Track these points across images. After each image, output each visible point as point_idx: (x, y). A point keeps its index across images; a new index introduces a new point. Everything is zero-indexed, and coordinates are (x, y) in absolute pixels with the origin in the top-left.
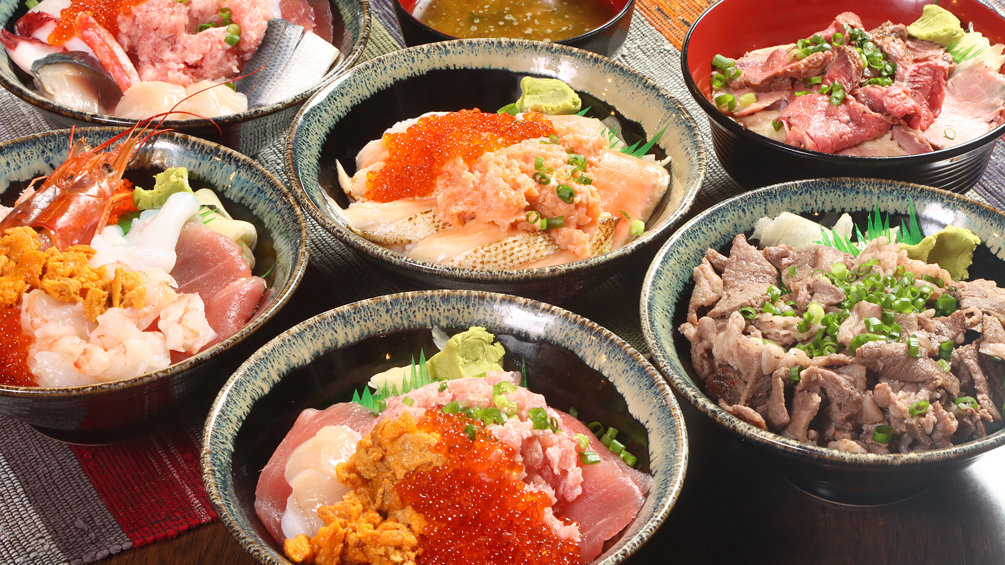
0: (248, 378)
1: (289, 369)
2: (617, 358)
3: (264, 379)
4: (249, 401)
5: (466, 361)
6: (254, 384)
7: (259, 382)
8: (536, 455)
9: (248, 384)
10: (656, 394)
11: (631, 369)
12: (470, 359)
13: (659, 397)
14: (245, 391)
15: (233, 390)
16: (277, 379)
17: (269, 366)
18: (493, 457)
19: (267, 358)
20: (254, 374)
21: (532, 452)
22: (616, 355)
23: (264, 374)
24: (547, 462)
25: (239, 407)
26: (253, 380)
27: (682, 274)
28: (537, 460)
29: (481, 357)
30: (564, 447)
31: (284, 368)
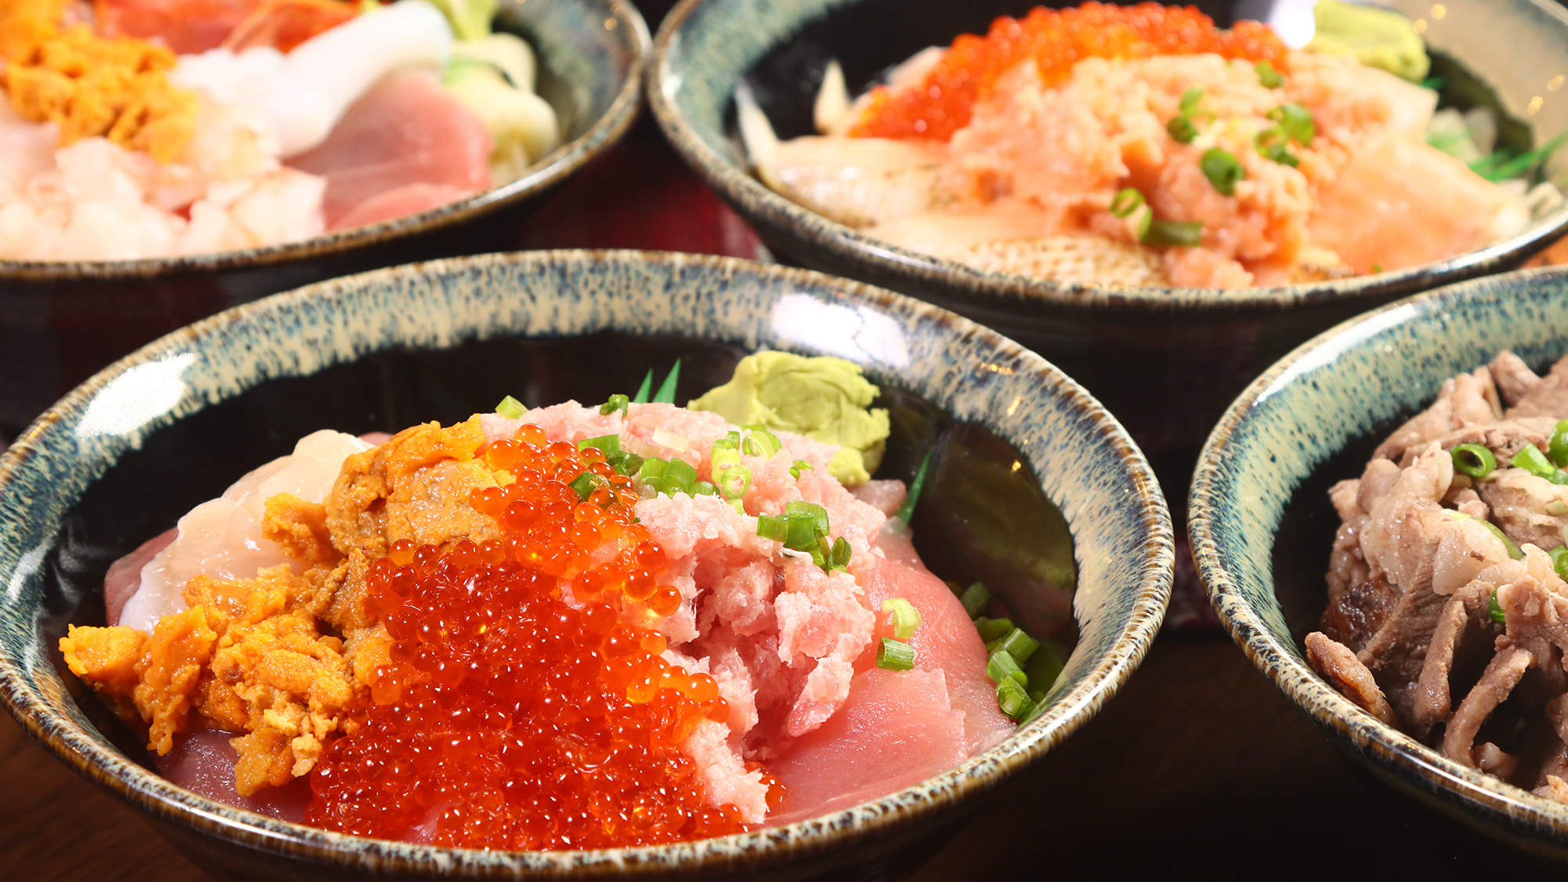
0: (268, 325)
1: (387, 344)
2: (1101, 480)
3: (312, 343)
4: (248, 371)
5: (777, 420)
6: (279, 342)
7: (295, 343)
8: (741, 597)
9: (263, 337)
10: (1134, 562)
11: (1119, 505)
12: (790, 419)
13: (1135, 569)
14: (249, 348)
15: (216, 334)
16: (346, 351)
17: (338, 318)
18: (603, 553)
19: (339, 302)
20: (289, 320)
21: (732, 586)
22: (1103, 474)
23: (318, 332)
24: (769, 629)
25: (211, 372)
26: (281, 333)
27: (1404, 382)
28: (740, 612)
29: (824, 425)
30: (828, 604)
31: (374, 338)
